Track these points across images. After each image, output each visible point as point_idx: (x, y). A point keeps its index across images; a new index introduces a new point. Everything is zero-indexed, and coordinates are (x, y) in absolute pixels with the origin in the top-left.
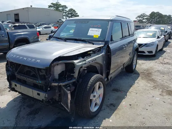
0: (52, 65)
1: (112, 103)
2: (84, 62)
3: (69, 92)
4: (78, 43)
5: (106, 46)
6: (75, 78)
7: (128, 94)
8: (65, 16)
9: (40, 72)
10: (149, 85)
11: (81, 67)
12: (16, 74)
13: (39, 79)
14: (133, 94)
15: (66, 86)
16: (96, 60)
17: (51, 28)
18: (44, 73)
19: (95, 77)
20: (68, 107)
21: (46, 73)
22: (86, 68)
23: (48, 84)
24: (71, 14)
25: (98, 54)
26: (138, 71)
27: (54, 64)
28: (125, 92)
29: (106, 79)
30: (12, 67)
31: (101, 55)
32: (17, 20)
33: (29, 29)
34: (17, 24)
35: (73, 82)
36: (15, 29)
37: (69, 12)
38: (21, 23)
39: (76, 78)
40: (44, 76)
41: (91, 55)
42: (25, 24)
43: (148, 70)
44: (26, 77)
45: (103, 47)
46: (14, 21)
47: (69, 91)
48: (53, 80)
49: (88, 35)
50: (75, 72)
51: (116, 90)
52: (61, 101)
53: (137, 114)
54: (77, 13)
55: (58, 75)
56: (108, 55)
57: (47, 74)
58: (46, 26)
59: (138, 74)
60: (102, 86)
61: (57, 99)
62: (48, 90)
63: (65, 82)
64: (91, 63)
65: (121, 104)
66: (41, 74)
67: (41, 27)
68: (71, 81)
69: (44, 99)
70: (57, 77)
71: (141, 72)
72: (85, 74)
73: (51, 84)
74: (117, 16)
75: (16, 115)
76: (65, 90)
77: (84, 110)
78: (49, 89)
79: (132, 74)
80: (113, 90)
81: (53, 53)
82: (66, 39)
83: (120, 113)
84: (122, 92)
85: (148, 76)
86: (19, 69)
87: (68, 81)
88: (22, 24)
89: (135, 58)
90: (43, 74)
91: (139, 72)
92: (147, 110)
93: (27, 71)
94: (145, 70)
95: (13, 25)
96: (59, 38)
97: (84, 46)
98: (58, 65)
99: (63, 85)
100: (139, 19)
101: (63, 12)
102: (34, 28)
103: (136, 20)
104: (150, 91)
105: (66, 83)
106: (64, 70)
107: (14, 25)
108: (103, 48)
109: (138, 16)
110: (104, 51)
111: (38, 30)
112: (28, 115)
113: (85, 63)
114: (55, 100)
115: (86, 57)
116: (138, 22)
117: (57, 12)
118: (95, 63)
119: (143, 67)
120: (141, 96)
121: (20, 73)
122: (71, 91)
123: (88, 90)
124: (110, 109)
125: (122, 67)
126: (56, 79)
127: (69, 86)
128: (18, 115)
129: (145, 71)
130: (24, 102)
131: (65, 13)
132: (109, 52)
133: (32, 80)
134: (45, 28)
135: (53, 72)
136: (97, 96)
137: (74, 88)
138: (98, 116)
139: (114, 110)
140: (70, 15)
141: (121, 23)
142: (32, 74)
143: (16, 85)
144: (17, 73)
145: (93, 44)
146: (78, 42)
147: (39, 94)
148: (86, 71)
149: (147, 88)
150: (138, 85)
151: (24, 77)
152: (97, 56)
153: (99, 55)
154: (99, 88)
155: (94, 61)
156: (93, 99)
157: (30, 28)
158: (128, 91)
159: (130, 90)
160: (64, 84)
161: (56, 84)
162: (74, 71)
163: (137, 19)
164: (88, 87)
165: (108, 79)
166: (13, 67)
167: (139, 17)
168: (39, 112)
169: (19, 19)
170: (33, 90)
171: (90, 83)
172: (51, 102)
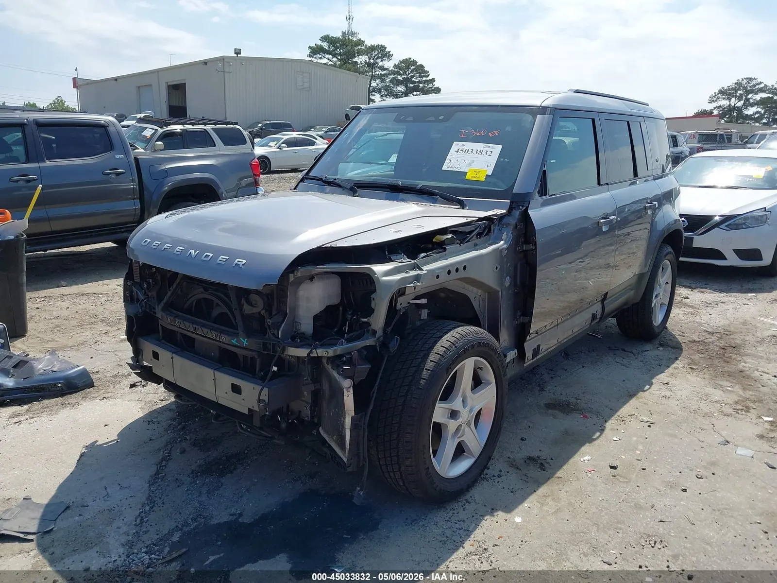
0: (292, 277)
1: (535, 454)
2: (413, 273)
3: (347, 383)
4: (403, 200)
5: (517, 213)
6: (374, 332)
7: (610, 424)
8: (379, 91)
9: (244, 303)
10: (717, 395)
11: (401, 292)
12: (159, 314)
13: (241, 333)
14: (635, 425)
15: (336, 361)
16: (465, 268)
17: (313, 144)
18: (259, 306)
19: (458, 336)
20: (342, 445)
21: (268, 307)
22: (424, 301)
23: (275, 351)
24: (405, 82)
25: (476, 245)
26: (676, 333)
27: (299, 274)
28: (598, 414)
29: (512, 354)
30: (145, 285)
31: (490, 248)
32: (178, 112)
33: (220, 147)
34: (178, 128)
35: (366, 347)
36: (167, 147)
37: (398, 73)
38: (193, 124)
39: (380, 333)
40: (261, 319)
41: (445, 250)
42: (209, 127)
43: (725, 333)
44: (193, 323)
45: (501, 217)
46: (164, 115)
47: (346, 377)
48: (293, 338)
49: (444, 168)
50: (373, 310)
51: (563, 407)
52: (319, 424)
53: (635, 505)
54: (433, 80)
55: (311, 322)
56: (525, 252)
57: (270, 314)
58: (294, 135)
59: (674, 349)
60: (489, 375)
61: (307, 412)
62: (270, 375)
63: (335, 345)
64: (444, 278)
65: (571, 461)
66: (247, 309)
67: (273, 140)
68: (360, 344)
69: (256, 408)
70: (307, 326)
71: (694, 341)
72: (418, 323)
73: (284, 350)
74: (577, 91)
75: (153, 470)
76: (335, 374)
77: (408, 463)
78: (275, 369)
79: (648, 347)
80: (550, 406)
81: (297, 235)
82: (355, 185)
83: (562, 495)
84: (586, 417)
85: (721, 357)
86: (169, 293)
87: (349, 341)
88: (196, 127)
89: (665, 277)
90: (255, 310)
91: (680, 339)
92: (685, 490)
93: (199, 301)
94: (710, 333)
95: (160, 131)
96: (329, 183)
97: (423, 212)
98: (312, 278)
99: (328, 358)
100: (725, 103)
101: (373, 77)
102: (244, 142)
103: (709, 107)
104: (714, 421)
105: (339, 349)
106: (336, 300)
107: (165, 129)
108: (504, 221)
109: (722, 92)
110: (504, 236)
111: (259, 151)
112: (194, 474)
113: (417, 278)
114: (299, 418)
115: (423, 255)
116: (721, 116)
117: (346, 76)
118: (460, 279)
119: (706, 318)
120: (671, 435)
121: (172, 307)
122: (357, 380)
123: (422, 382)
124: (524, 478)
125: (597, 308)
126: (303, 334)
127: (350, 362)
128: (157, 473)
129: (714, 338)
130: (183, 428)
131: (381, 77)
132: (527, 242)
133: (213, 335)
134: (291, 143)
135: (295, 309)
136: (465, 415)
137: (368, 366)
138: (468, 497)
139: (539, 483)
140: (401, 88)
141: (593, 120)
142: (215, 313)
143: (156, 356)
144: (163, 310)
145: (462, 205)
146: (401, 195)
147: (236, 389)
148: (424, 314)
149: (705, 407)
150: (668, 394)
151: (187, 324)
152: (474, 253)
153: (484, 251)
154: (477, 382)
155: (457, 270)
156: (446, 426)
157: (226, 144)
158: (614, 411)
159: (625, 410)
160: (330, 352)
161: (302, 353)
162: (373, 305)
163: (715, 105)
164: (425, 372)
165: (522, 355)
166: (148, 283)
167: (725, 93)
168: (235, 469)
169: (185, 108)
170: (217, 373)
171: (433, 357)
172: (284, 425)
